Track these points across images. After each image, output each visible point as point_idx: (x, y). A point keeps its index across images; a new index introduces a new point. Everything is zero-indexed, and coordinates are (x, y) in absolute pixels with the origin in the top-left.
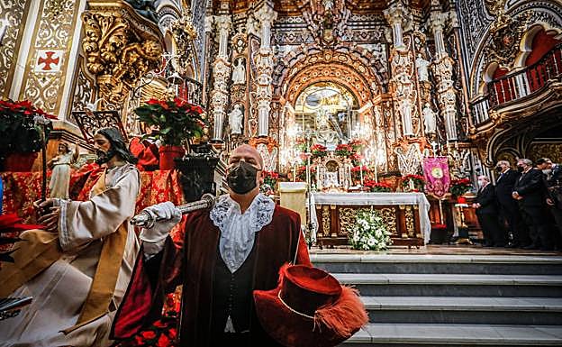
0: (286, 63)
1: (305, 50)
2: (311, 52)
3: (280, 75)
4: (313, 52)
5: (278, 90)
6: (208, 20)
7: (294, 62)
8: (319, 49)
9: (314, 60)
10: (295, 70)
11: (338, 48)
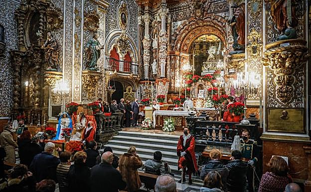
0: (178, 33)
1: (187, 23)
2: (191, 24)
3: (175, 40)
4: (192, 23)
5: (174, 48)
6: (139, 18)
7: (182, 30)
8: (195, 21)
9: (193, 27)
10: (184, 35)
11: (205, 19)
